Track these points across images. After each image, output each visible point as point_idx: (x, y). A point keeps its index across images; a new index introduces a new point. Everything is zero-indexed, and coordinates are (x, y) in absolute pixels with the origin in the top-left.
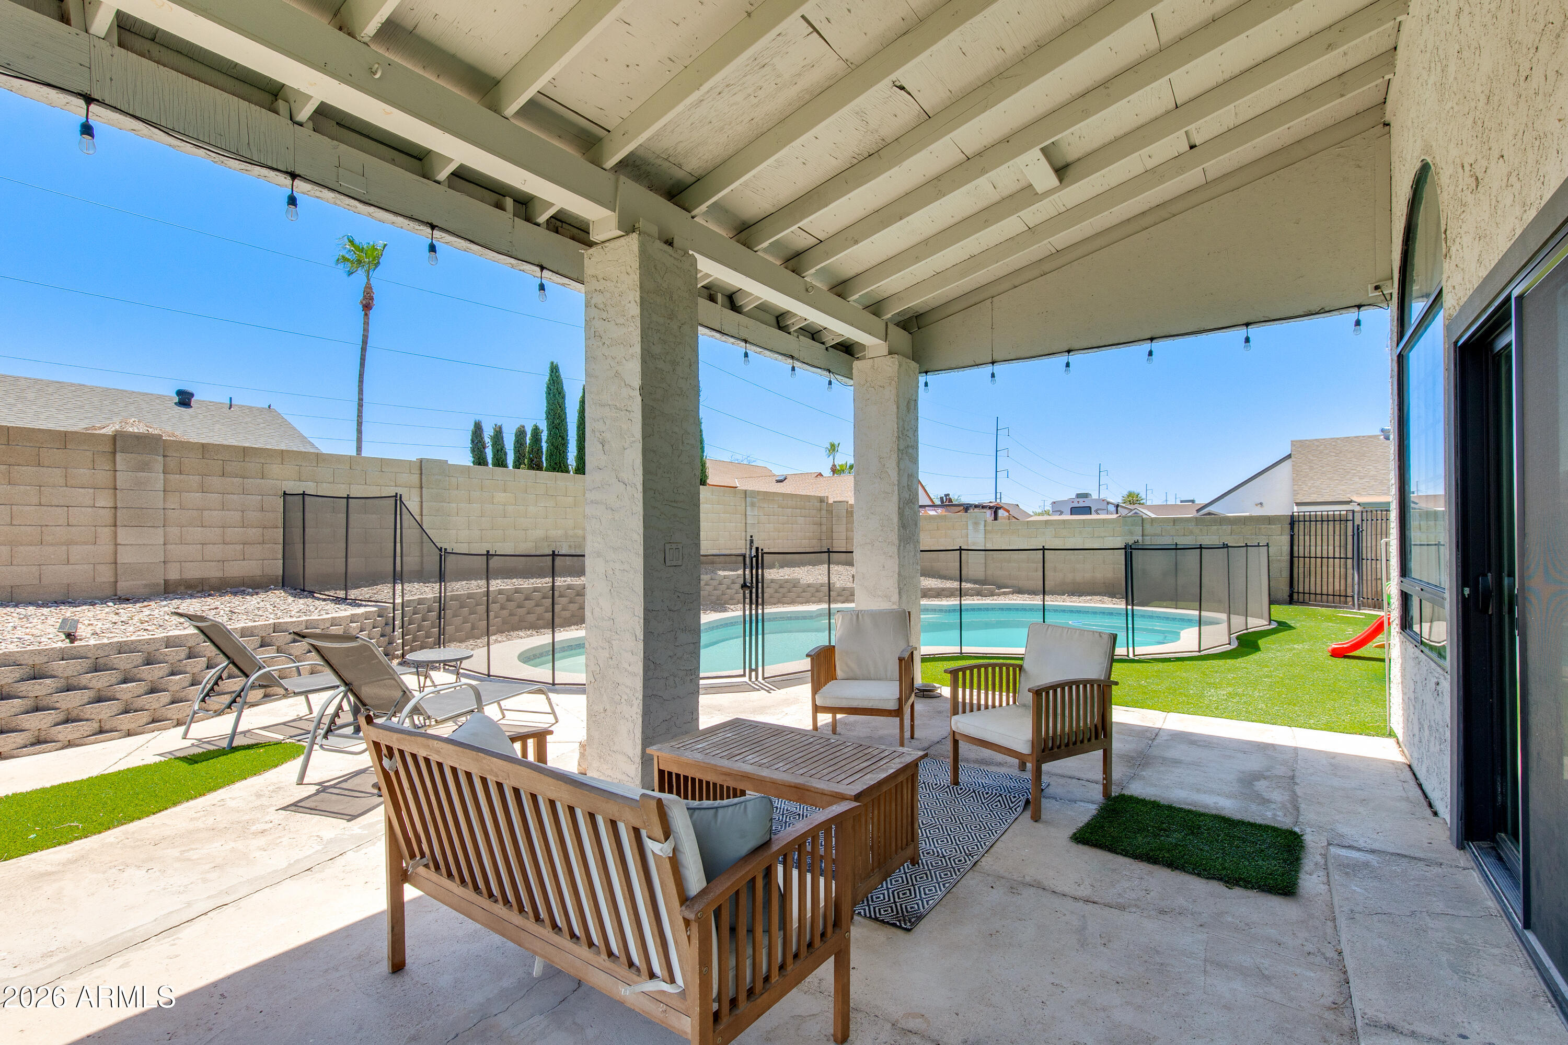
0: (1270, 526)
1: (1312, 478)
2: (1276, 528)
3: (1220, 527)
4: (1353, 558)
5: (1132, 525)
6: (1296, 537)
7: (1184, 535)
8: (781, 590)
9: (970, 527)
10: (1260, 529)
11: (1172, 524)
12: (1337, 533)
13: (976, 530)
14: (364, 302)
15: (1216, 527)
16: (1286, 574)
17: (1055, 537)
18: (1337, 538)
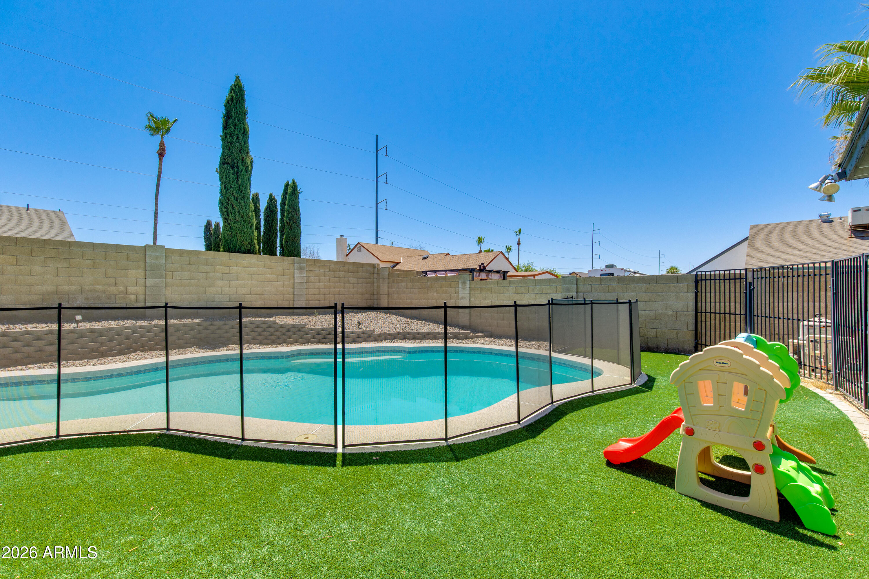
0: (678, 285)
1: (762, 251)
2: (683, 286)
3: (637, 285)
4: (746, 315)
5: (569, 284)
6: (699, 294)
7: (609, 292)
8: (288, 333)
9: (460, 286)
10: (670, 287)
11: (599, 282)
12: (738, 290)
13: (464, 288)
14: (159, 152)
15: (633, 286)
16: (692, 327)
17: (516, 293)
18: (738, 295)
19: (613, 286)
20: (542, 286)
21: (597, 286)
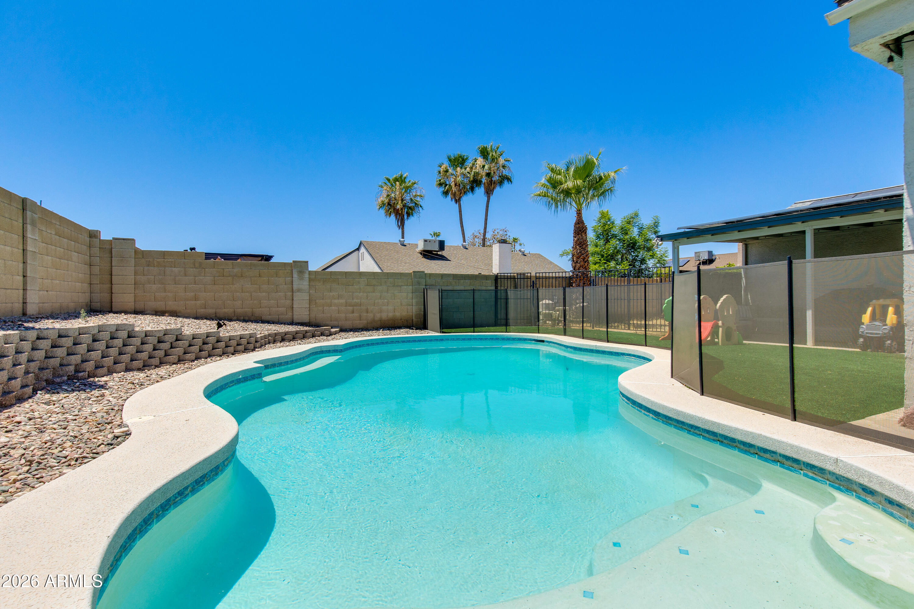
0: (486, 281)
2: (489, 281)
5: (420, 278)
9: (295, 275)
10: (482, 282)
11: (441, 278)
13: (301, 278)
15: (463, 281)
17: (367, 285)
19: (450, 280)
20: (394, 279)
21: (439, 280)
